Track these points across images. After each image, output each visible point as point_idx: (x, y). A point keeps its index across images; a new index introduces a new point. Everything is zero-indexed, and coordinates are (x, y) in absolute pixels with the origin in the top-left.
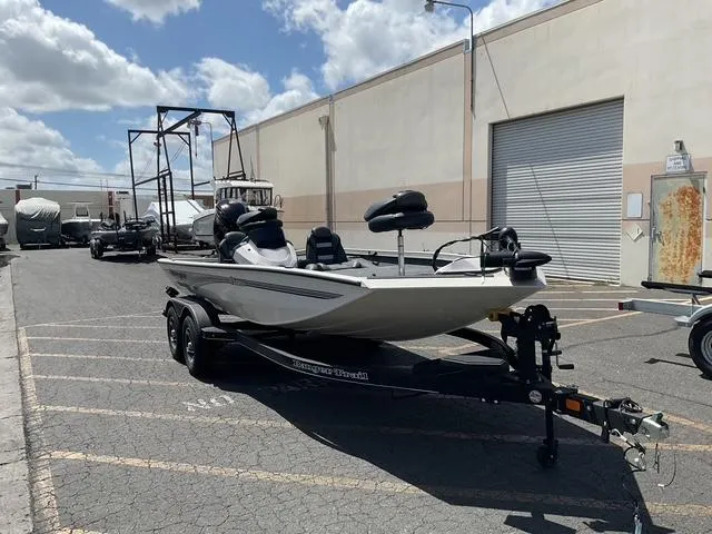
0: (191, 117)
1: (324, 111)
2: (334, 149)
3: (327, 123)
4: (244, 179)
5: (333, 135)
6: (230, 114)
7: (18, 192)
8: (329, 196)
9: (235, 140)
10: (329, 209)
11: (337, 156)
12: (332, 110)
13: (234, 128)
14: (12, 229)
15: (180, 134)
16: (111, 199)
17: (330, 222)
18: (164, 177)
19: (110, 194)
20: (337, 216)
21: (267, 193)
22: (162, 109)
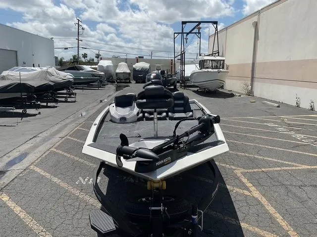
0: (197, 25)
1: (255, 19)
2: (258, 39)
3: (256, 25)
4: (218, 56)
5: (258, 32)
6: (215, 23)
7: (137, 60)
8: (253, 64)
9: (216, 36)
10: (253, 71)
11: (259, 43)
12: (259, 19)
13: (216, 30)
14: (132, 74)
15: (196, 33)
16: (172, 63)
17: (253, 78)
18: (183, 54)
19: (172, 60)
20: (257, 75)
21: (222, 62)
22: (184, 23)
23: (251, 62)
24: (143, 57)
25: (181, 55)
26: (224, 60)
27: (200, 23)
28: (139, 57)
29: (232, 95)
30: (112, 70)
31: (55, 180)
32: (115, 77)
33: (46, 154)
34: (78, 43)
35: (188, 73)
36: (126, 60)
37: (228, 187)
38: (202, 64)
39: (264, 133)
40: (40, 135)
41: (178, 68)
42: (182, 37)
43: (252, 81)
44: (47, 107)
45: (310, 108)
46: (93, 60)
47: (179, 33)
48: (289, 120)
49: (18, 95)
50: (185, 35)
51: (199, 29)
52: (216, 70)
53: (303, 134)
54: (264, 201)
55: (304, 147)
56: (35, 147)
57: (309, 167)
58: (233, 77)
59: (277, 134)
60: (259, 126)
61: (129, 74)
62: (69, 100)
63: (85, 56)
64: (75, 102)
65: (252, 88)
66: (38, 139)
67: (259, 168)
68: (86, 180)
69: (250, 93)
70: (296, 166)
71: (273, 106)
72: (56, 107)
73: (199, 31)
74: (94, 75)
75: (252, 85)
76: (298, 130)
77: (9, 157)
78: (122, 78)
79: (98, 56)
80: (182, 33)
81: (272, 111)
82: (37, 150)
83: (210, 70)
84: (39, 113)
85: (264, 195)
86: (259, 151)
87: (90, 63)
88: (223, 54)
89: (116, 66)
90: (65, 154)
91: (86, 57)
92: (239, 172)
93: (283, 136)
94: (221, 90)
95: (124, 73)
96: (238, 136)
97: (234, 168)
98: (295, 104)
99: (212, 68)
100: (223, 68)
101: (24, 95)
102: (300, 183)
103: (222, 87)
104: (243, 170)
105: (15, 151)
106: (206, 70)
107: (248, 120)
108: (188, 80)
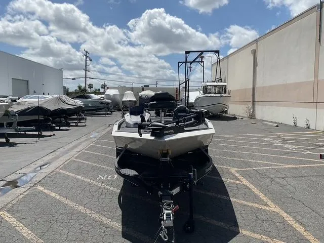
0: (200, 55)
1: (253, 47)
2: (257, 65)
3: (254, 53)
4: (221, 82)
5: (257, 59)
6: (217, 52)
7: (143, 88)
8: (254, 89)
9: (218, 64)
10: (253, 95)
11: (258, 69)
12: (257, 47)
13: (218, 58)
14: (138, 103)
15: (199, 62)
16: (177, 91)
17: (254, 101)
18: (187, 82)
19: (177, 88)
20: (257, 99)
21: (224, 87)
22: (187, 52)
23: (251, 86)
24: (148, 86)
25: (185, 82)
26: (226, 86)
27: (202, 52)
28: (145, 86)
29: (235, 118)
30: (118, 98)
31: (79, 177)
32: (121, 106)
33: (67, 162)
34: (86, 73)
35: (192, 99)
36: (132, 89)
37: (223, 179)
38: (205, 90)
39: (260, 145)
40: (59, 150)
41: (183, 95)
42: (186, 66)
43: (253, 104)
44: (60, 130)
45: (306, 126)
46: (99, 90)
47: (183, 62)
48: (284, 135)
49: (36, 117)
50: (189, 64)
51: (202, 58)
52: (219, 95)
53: (295, 145)
54: (251, 187)
55: (293, 154)
56: (56, 158)
57: (294, 166)
58: (235, 102)
59: (272, 146)
60: (256, 141)
61: (135, 102)
62: (79, 124)
63: (91, 86)
64: (85, 126)
65: (253, 111)
66: (57, 153)
67: (251, 167)
68: (105, 177)
69: (252, 116)
70: (283, 166)
71: (272, 126)
72: (68, 130)
73: (202, 60)
74: (102, 103)
75: (253, 108)
76: (291, 143)
77: (36, 165)
78: (128, 106)
79: (104, 87)
80: (186, 62)
81: (271, 130)
82: (59, 160)
83: (212, 95)
84: (54, 135)
85: (252, 183)
86: (253, 157)
87: (97, 92)
88: (225, 80)
89: (122, 95)
90: (84, 162)
91: (92, 88)
92: (233, 170)
93: (276, 147)
94: (224, 115)
95: (130, 101)
96: (236, 147)
97: (229, 168)
98: (292, 124)
99: (215, 93)
100: (225, 93)
101: (41, 118)
102: (283, 176)
103: (226, 112)
104: (237, 169)
105: (39, 161)
106: (209, 95)
107: (247, 136)
108: (193, 106)
